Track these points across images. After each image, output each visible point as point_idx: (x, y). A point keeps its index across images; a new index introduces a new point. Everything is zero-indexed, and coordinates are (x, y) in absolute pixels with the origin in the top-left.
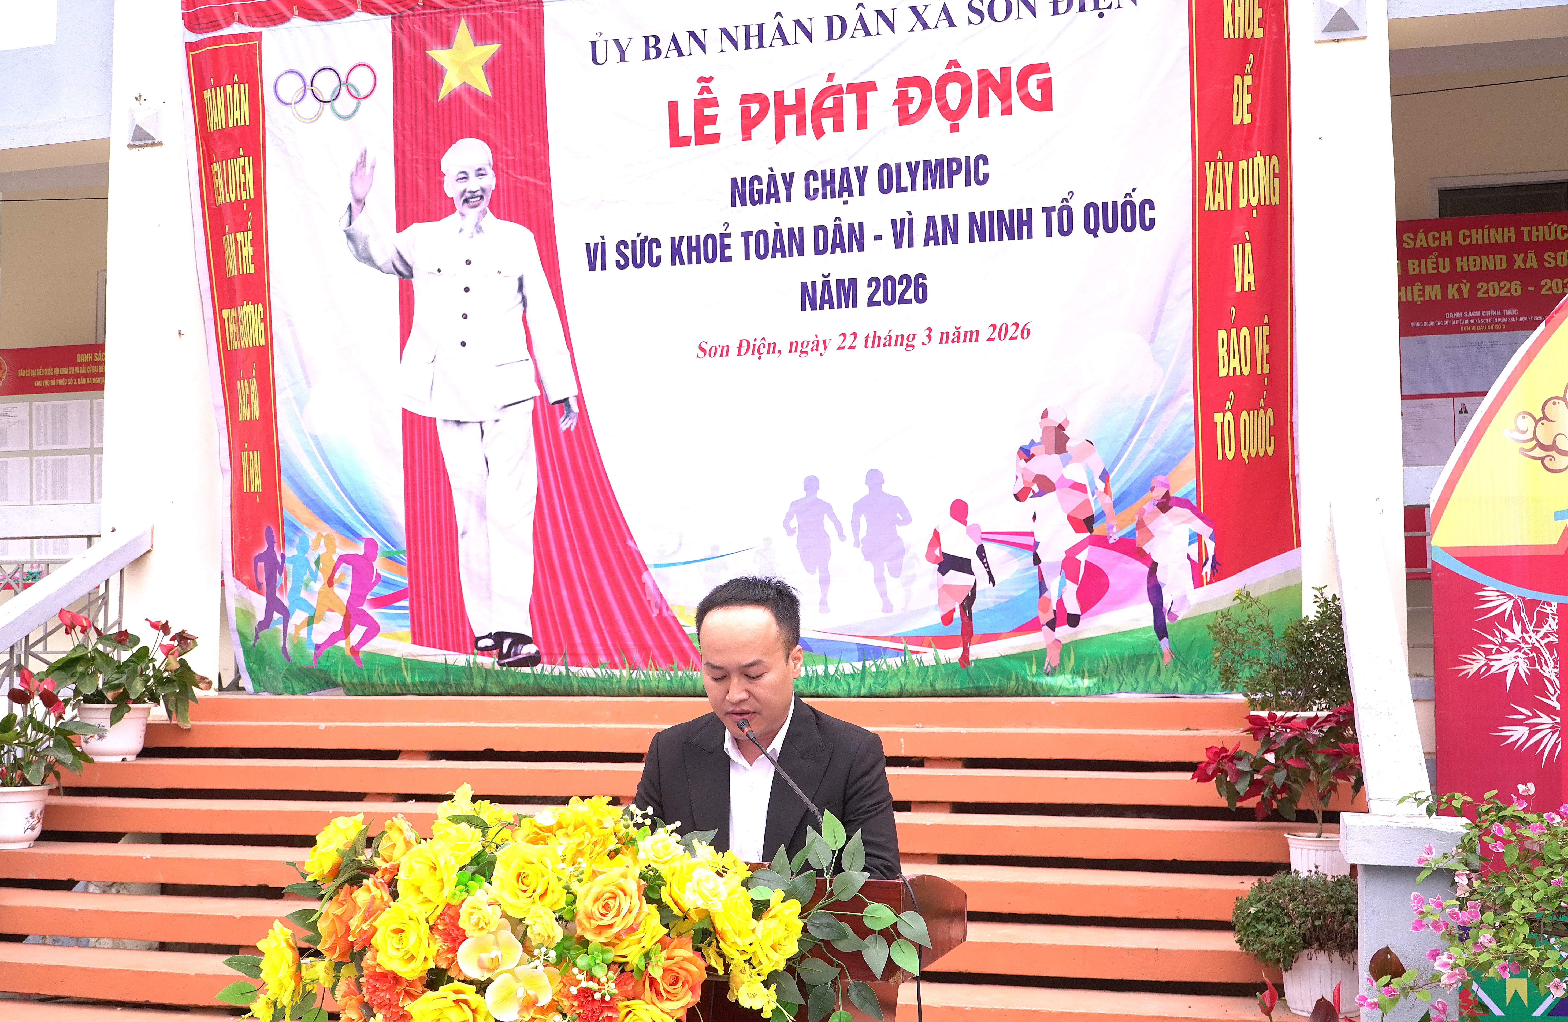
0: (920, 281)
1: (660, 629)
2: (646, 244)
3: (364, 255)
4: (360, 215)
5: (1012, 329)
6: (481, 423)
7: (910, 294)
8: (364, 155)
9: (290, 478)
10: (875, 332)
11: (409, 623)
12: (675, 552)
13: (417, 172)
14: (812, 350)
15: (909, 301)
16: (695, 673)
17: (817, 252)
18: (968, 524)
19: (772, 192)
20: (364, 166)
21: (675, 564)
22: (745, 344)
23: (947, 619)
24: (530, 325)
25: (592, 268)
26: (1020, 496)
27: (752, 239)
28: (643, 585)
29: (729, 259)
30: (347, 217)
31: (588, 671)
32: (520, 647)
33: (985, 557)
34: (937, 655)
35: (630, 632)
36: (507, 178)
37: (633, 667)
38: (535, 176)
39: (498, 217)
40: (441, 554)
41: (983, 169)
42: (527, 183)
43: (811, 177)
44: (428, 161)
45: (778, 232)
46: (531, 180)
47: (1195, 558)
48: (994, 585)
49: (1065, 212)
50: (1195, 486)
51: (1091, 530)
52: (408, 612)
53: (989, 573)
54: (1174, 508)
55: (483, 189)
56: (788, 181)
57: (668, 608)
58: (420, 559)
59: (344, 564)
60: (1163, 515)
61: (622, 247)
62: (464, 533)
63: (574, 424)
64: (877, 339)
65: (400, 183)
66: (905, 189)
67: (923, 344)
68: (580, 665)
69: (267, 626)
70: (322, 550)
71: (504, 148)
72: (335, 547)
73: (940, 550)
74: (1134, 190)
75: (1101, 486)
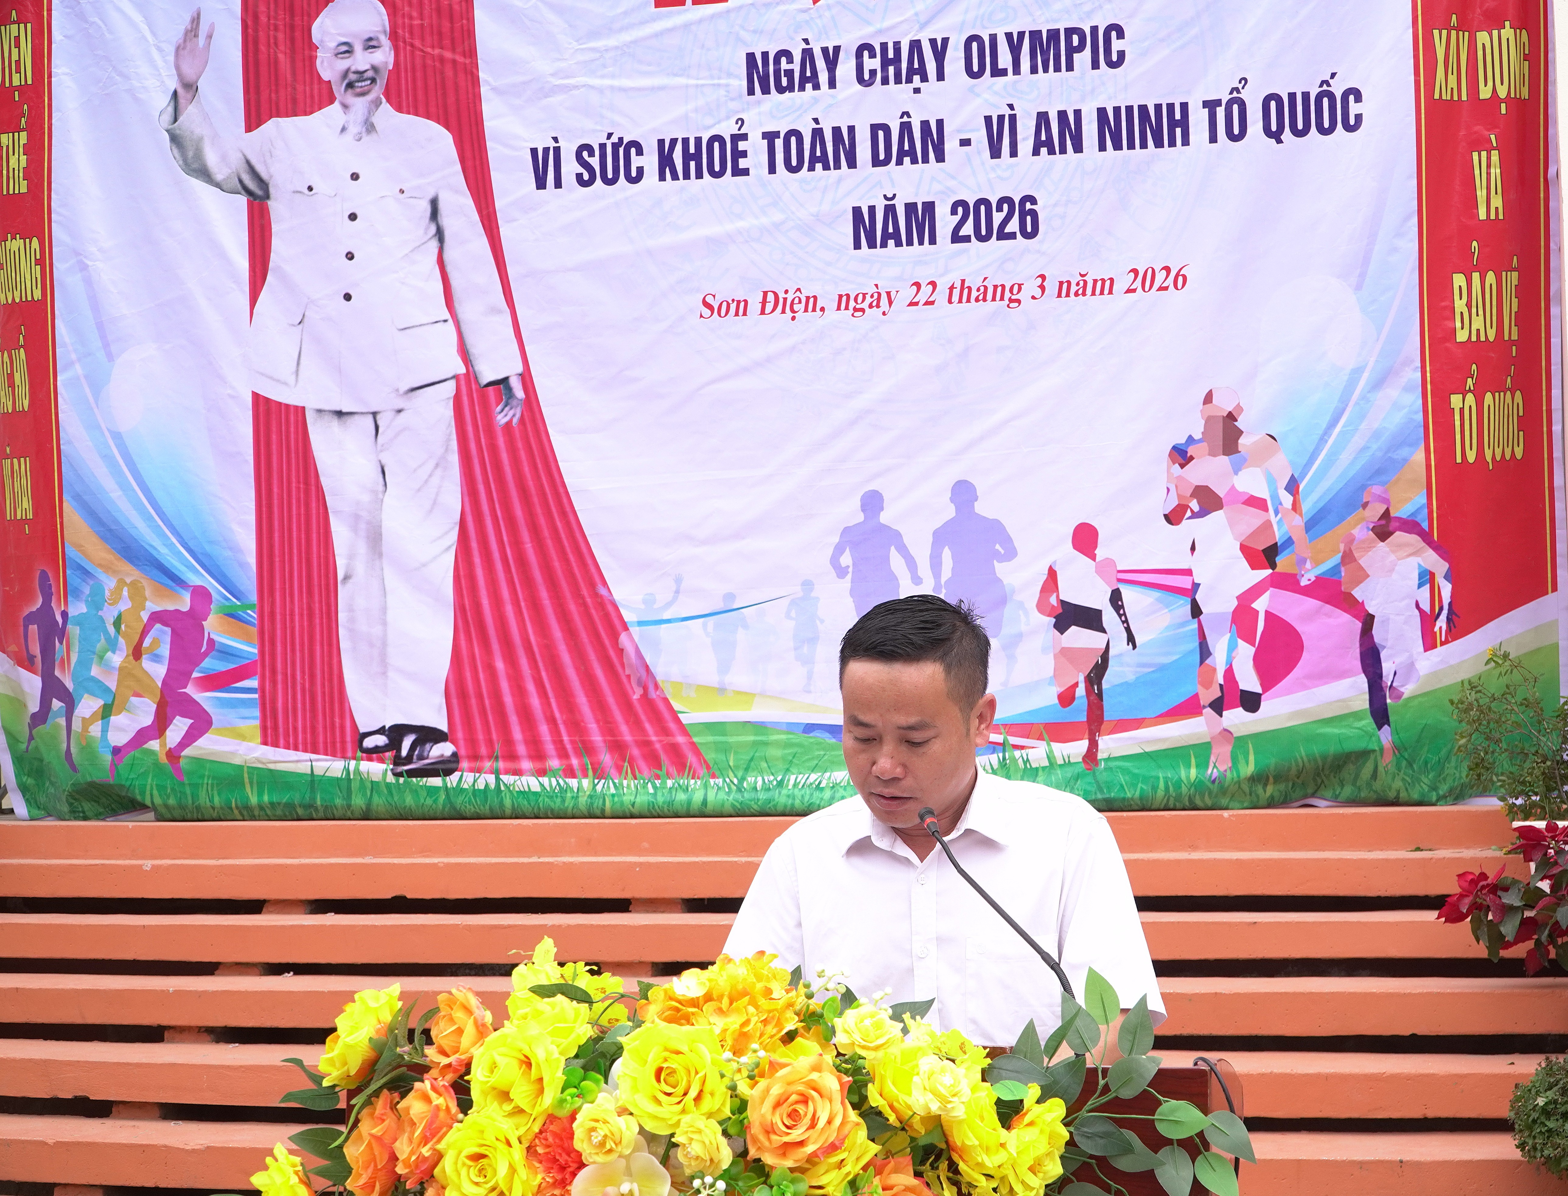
0: (1028, 206)
1: (643, 717)
2: (621, 150)
3: (195, 166)
4: (190, 107)
5: (1160, 276)
6: (375, 413)
7: (1013, 226)
8: (196, 20)
9: (77, 498)
10: (963, 281)
11: (257, 713)
12: (669, 605)
13: (276, 44)
14: (871, 306)
15: (1012, 236)
16: (692, 782)
17: (876, 162)
18: (1098, 559)
19: (808, 74)
20: (196, 36)
21: (668, 621)
22: (771, 297)
23: (1066, 698)
24: (448, 269)
25: (541, 184)
26: (1173, 518)
27: (779, 143)
28: (620, 652)
29: (746, 172)
30: (170, 109)
31: (531, 783)
32: (428, 746)
33: (1122, 607)
34: (1051, 751)
35: (597, 721)
36: (412, 53)
37: (600, 773)
38: (453, 50)
39: (399, 109)
40: (310, 609)
41: (1117, 45)
42: (442, 59)
43: (866, 53)
44: (292, 28)
45: (818, 133)
46: (448, 55)
47: (1426, 607)
48: (1134, 647)
49: (1235, 107)
50: (1424, 501)
51: (1273, 566)
52: (256, 696)
53: (1128, 630)
54: (1398, 533)
55: (375, 68)
56: (832, 58)
57: (657, 686)
58: (278, 617)
59: (158, 626)
60: (1382, 543)
61: (585, 154)
62: (345, 578)
63: (518, 415)
64: (966, 291)
65: (251, 59)
66: (1003, 73)
67: (1033, 298)
68: (518, 772)
69: (44, 721)
70: (124, 605)
71: (407, 9)
72: (146, 599)
73: (1058, 596)
74: (1333, 75)
75: (1287, 500)
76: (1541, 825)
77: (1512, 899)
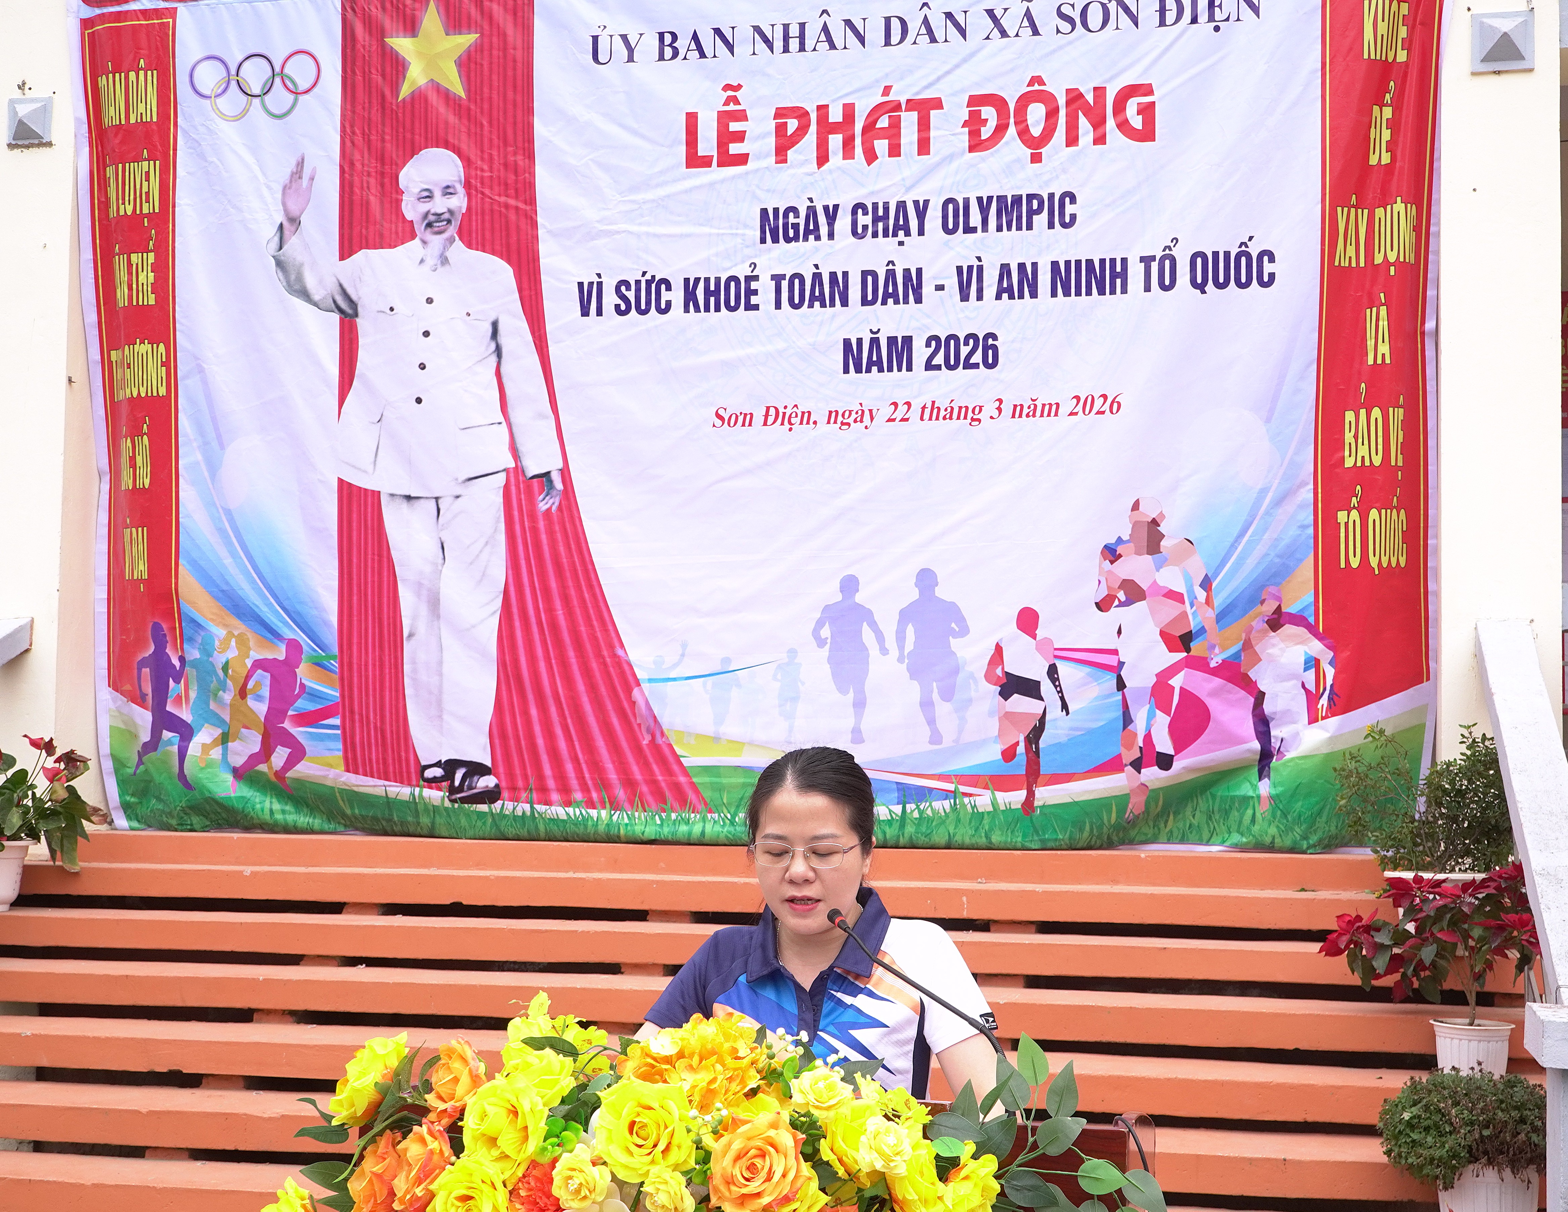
0: (990, 341)
1: (652, 761)
2: (653, 286)
3: (297, 287)
4: (293, 238)
5: (1098, 402)
6: (437, 499)
7: (977, 358)
8: (301, 164)
9: (191, 560)
10: (933, 402)
11: (340, 746)
12: (675, 666)
13: (368, 188)
14: (855, 421)
15: (976, 366)
17: (865, 302)
18: (1038, 639)
19: (811, 227)
20: (300, 178)
22: (772, 411)
23: (1009, 754)
24: (505, 380)
25: (585, 313)
26: (1103, 606)
27: (785, 284)
28: (633, 705)
29: (756, 307)
30: (277, 239)
31: (558, 811)
32: (476, 778)
33: (1058, 679)
34: (995, 798)
36: (482, 199)
37: (615, 806)
38: (516, 198)
39: (469, 246)
40: (381, 659)
41: (1069, 209)
42: (507, 206)
43: (860, 211)
44: (382, 174)
45: (817, 277)
46: (512, 202)
47: (1311, 686)
48: (1068, 713)
49: (1167, 263)
50: (1312, 600)
51: (1188, 650)
52: (339, 733)
53: (1062, 699)
54: (1287, 626)
55: (450, 211)
56: (832, 214)
57: (663, 735)
58: (355, 666)
59: (260, 672)
60: (1274, 634)
61: (623, 288)
62: (411, 635)
63: (557, 504)
64: (935, 411)
65: (346, 200)
66: (974, 230)
67: (992, 418)
68: (549, 802)
69: (156, 748)
70: (232, 654)
71: (479, 163)
72: (249, 649)
73: (1003, 669)
74: (1251, 238)
75: (1201, 595)
76: (1409, 875)
77: (1382, 938)
